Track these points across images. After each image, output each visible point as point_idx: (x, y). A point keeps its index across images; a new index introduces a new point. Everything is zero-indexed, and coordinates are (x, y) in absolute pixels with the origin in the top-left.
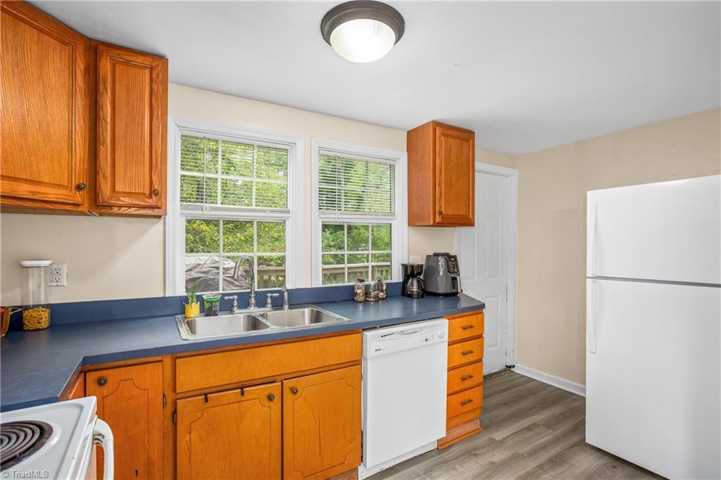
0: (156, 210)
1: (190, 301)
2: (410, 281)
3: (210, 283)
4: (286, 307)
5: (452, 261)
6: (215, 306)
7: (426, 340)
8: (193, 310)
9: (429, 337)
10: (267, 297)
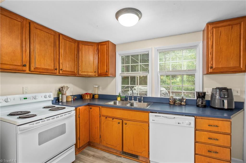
4: (142, 102)
5: (223, 92)
7: (179, 123)
10: (137, 98)
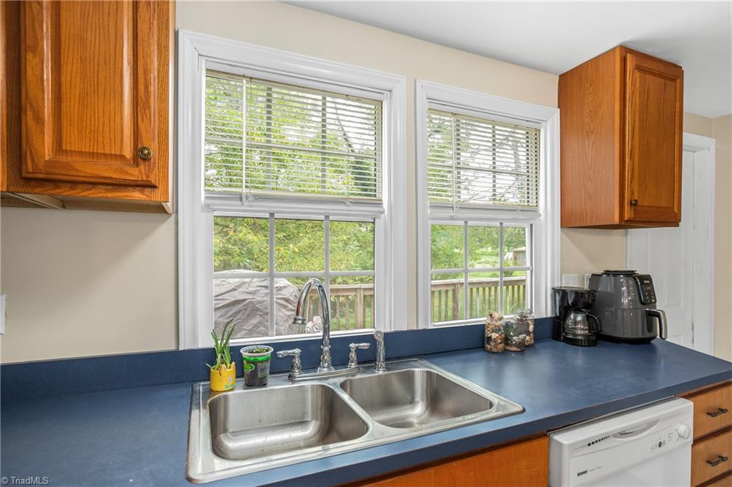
0: (147, 191)
1: (219, 360)
2: (572, 316)
3: (257, 306)
4: (381, 366)
5: (643, 285)
6: (262, 370)
7: (660, 445)
8: (224, 376)
9: (664, 438)
